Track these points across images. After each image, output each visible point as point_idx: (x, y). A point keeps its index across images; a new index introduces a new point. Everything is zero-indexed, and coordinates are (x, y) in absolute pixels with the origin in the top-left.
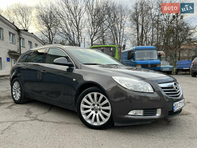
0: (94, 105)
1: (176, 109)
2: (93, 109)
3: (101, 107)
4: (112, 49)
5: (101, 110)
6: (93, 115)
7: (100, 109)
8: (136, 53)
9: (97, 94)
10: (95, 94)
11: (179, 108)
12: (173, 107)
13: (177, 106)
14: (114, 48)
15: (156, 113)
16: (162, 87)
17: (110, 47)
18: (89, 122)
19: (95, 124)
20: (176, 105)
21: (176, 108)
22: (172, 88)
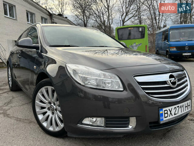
0: (50, 103)
1: (164, 119)
2: (49, 109)
3: (58, 107)
4: (140, 30)
5: (58, 111)
6: (48, 116)
7: (56, 110)
8: (170, 33)
9: (52, 89)
10: (50, 88)
11: (174, 116)
12: (159, 115)
13: (169, 113)
14: (144, 28)
15: (128, 124)
16: (139, 81)
17: (139, 27)
18: (45, 124)
19: (51, 129)
20: (166, 112)
21: (165, 117)
22: (165, 83)
